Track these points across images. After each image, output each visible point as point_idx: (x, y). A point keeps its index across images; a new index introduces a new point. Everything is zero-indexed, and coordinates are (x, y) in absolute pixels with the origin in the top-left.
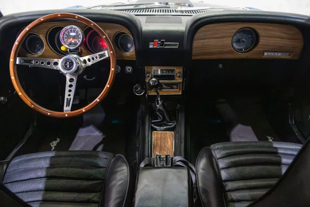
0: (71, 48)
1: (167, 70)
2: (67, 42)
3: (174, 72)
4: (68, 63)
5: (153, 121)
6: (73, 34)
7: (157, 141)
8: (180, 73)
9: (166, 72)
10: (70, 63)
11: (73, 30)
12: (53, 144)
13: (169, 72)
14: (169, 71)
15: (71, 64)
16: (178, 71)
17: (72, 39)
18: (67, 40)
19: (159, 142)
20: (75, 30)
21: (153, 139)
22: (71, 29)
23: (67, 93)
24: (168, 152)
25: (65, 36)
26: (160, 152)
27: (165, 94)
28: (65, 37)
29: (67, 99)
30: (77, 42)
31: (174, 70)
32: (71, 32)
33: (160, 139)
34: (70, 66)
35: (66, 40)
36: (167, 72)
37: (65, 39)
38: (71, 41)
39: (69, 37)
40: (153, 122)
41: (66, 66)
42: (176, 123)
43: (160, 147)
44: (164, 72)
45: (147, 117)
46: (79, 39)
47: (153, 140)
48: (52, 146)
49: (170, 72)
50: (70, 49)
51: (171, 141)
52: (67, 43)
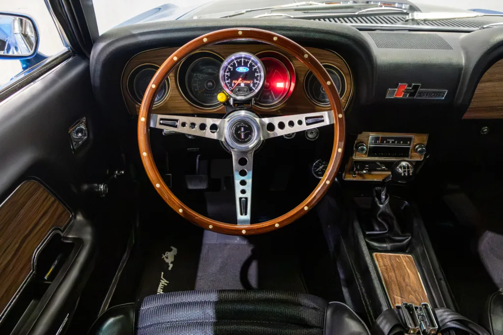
0: (239, 98)
1: (396, 139)
2: (231, 86)
3: (409, 142)
4: (242, 129)
5: (367, 233)
6: (242, 69)
7: (388, 273)
8: (420, 144)
9: (393, 142)
10: (246, 129)
11: (244, 61)
12: (167, 258)
13: (399, 142)
14: (399, 140)
15: (249, 131)
16: (418, 141)
17: (240, 79)
18: (231, 81)
19: (392, 274)
20: (248, 62)
21: (379, 269)
22: (239, 60)
23: (238, 188)
24: (416, 296)
25: (228, 72)
26: (401, 294)
27: (375, 180)
28: (227, 76)
29: (240, 199)
30: (252, 85)
31: (410, 139)
32: (240, 64)
33: (392, 269)
34: (247, 135)
35: (229, 81)
36: (396, 142)
37: (227, 79)
38: (239, 84)
39: (234, 75)
40: (369, 234)
41: (239, 136)
42: (410, 238)
43: (398, 285)
44: (391, 142)
45: (357, 225)
46: (255, 81)
47: (380, 272)
48: (167, 261)
49: (402, 142)
50: (235, 100)
51: (414, 274)
52: (230, 88)
